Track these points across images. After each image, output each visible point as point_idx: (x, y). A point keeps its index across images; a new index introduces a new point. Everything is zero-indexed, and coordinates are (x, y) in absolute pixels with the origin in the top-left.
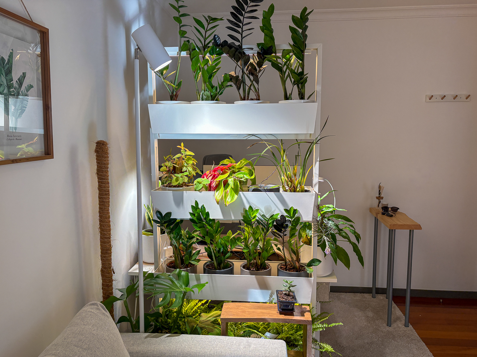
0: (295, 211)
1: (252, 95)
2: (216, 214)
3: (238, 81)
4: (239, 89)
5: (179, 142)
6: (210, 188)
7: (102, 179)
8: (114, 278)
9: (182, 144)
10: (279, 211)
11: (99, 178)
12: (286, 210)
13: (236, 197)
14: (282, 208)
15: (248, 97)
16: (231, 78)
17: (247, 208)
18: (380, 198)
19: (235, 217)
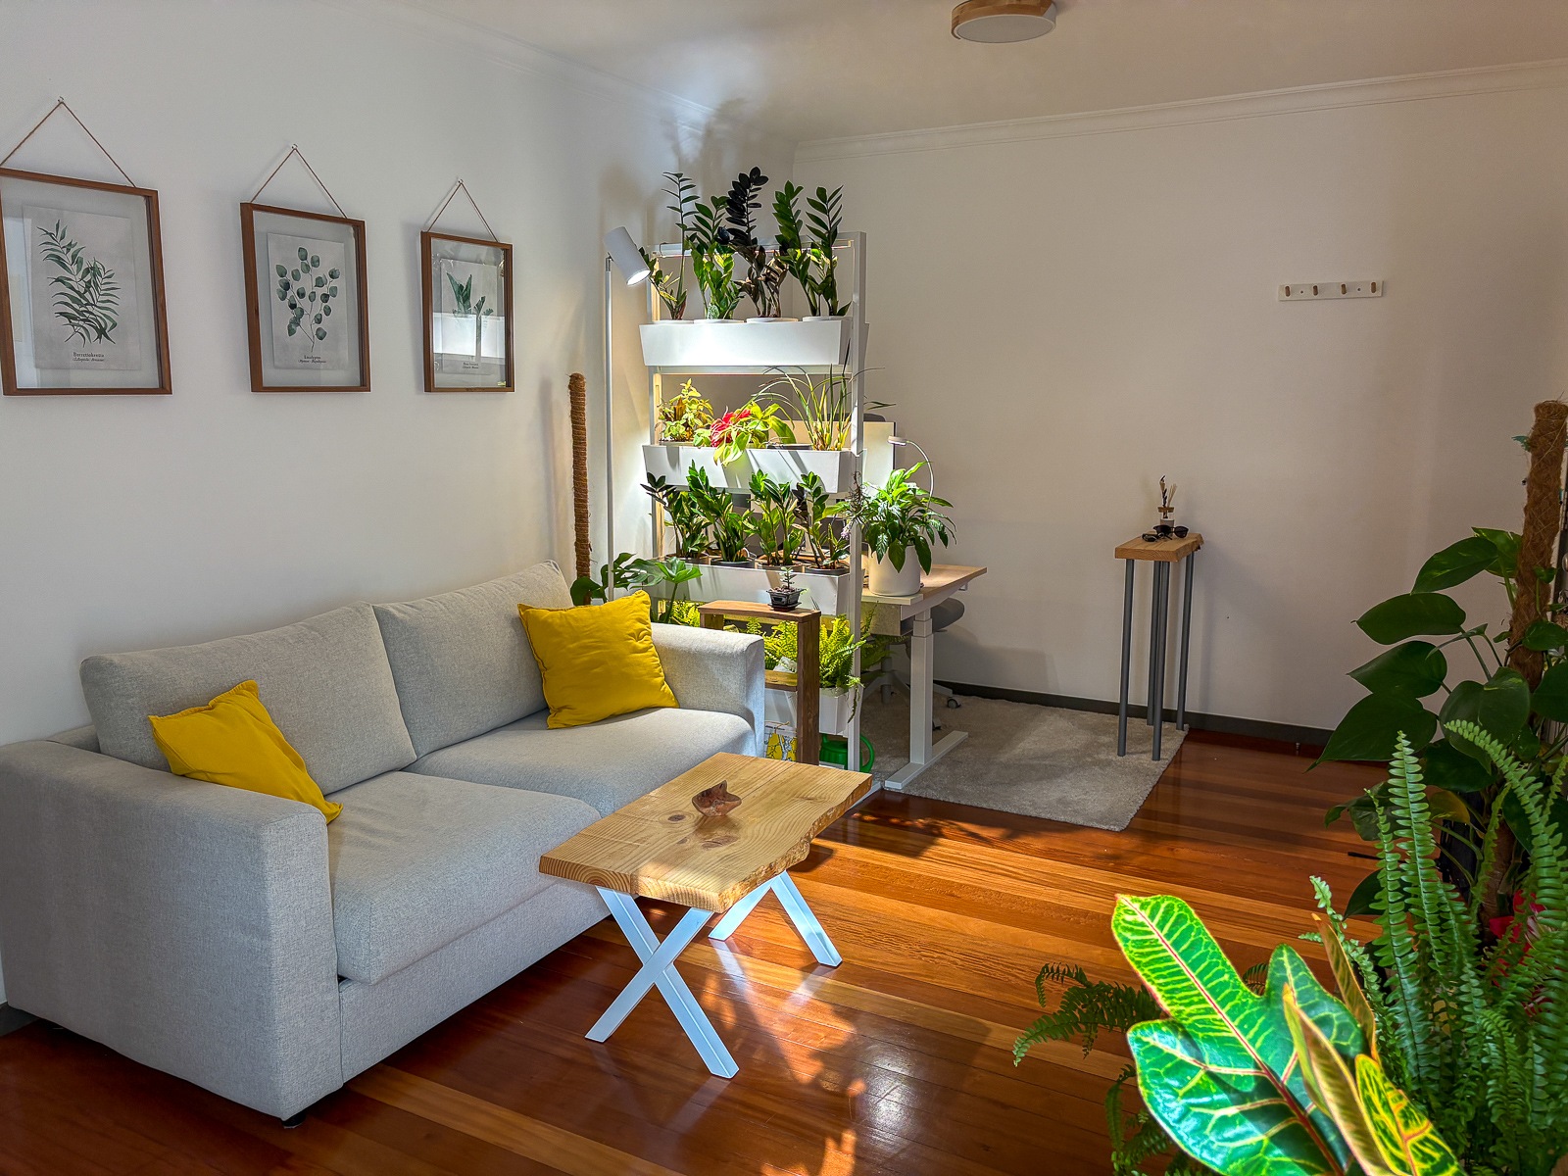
0: (815, 478)
1: (773, 311)
2: (717, 480)
3: (755, 292)
4: (755, 300)
5: (685, 379)
6: (711, 444)
7: (576, 423)
8: (591, 556)
9: (690, 382)
10: (794, 480)
11: (573, 422)
12: (805, 477)
13: (740, 453)
14: (799, 473)
15: (769, 313)
16: (744, 288)
17: (756, 470)
18: (1166, 509)
19: (742, 487)
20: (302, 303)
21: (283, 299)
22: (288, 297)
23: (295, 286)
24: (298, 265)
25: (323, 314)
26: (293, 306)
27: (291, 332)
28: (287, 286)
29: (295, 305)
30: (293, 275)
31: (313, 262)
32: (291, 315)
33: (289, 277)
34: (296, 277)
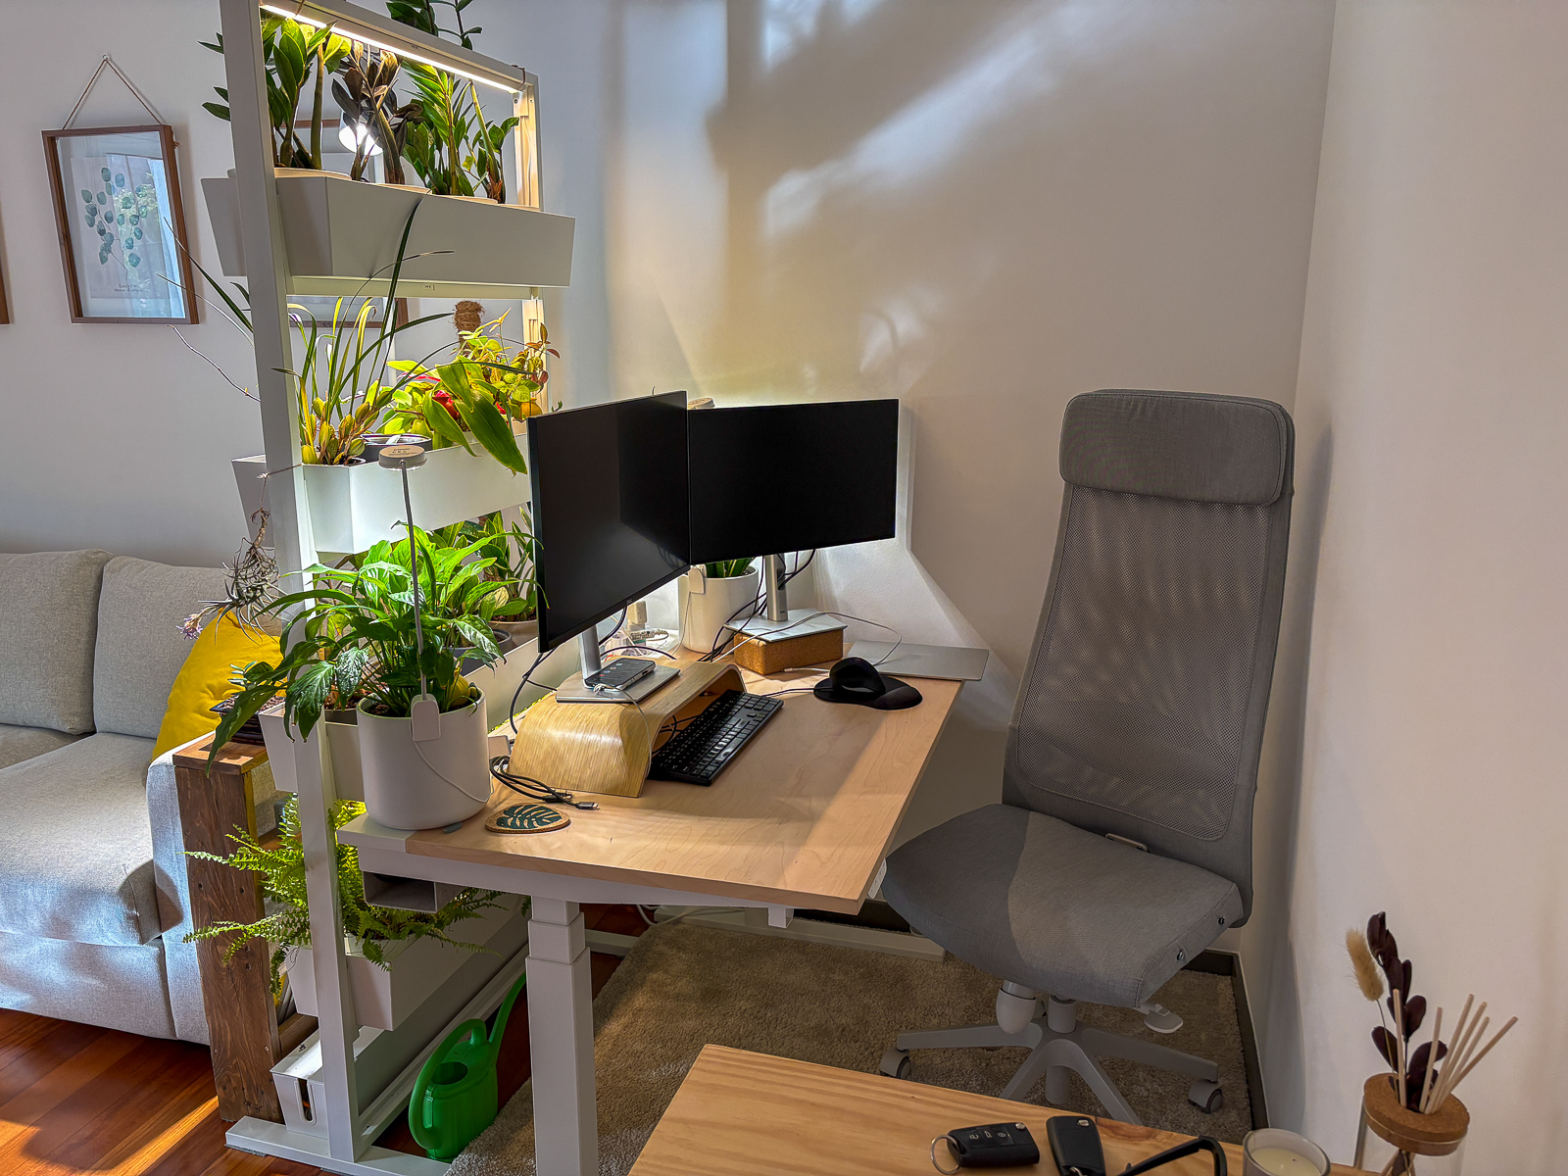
20: (109, 228)
21: (91, 225)
22: (96, 223)
23: (103, 210)
24: (102, 186)
25: (134, 238)
26: (102, 232)
27: (103, 260)
28: (94, 211)
29: (104, 230)
30: (98, 199)
31: (117, 182)
32: (100, 241)
33: (95, 201)
34: (102, 201)
